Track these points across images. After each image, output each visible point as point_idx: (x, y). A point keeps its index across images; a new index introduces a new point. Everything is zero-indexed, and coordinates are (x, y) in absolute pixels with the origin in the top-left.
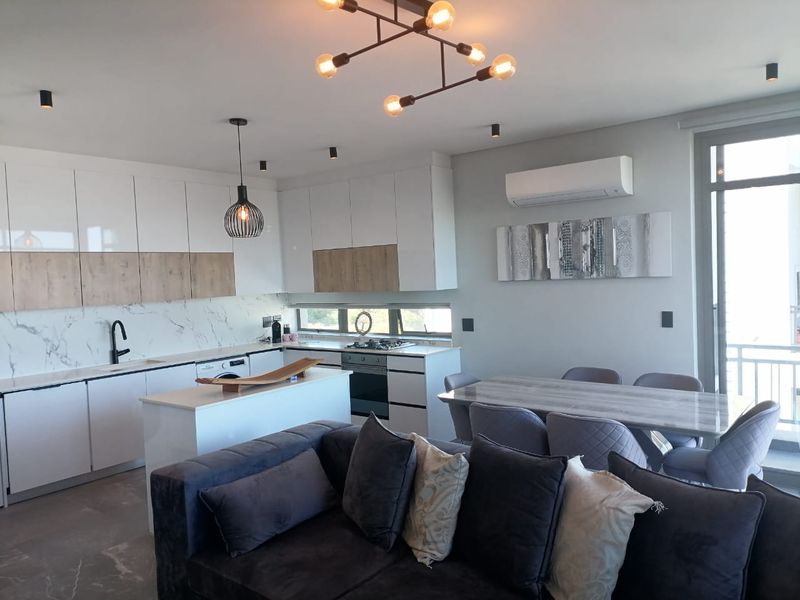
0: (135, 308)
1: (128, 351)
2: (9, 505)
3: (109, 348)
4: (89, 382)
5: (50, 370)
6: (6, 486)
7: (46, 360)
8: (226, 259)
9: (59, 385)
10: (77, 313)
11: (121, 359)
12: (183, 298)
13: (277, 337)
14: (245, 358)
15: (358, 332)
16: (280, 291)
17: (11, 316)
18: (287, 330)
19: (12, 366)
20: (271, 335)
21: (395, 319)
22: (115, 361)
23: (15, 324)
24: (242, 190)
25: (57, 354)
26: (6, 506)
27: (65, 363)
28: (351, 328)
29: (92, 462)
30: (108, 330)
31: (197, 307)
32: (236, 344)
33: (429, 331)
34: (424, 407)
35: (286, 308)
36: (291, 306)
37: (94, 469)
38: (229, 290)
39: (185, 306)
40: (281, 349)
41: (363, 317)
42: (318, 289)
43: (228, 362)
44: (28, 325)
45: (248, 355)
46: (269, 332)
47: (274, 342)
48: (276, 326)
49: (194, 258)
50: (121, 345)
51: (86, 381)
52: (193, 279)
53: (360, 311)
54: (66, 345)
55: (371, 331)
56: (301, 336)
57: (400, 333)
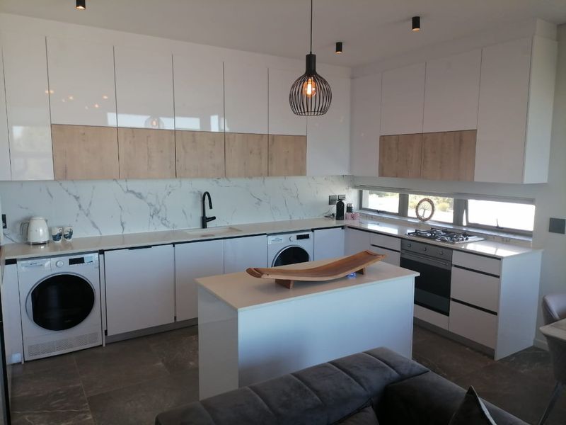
0: (223, 182)
1: (214, 218)
2: (106, 344)
3: (200, 214)
4: (176, 245)
5: (152, 230)
6: (104, 329)
7: (150, 222)
8: (299, 142)
9: (150, 247)
10: (175, 182)
11: (209, 224)
12: (261, 175)
13: (340, 215)
14: (310, 233)
15: (419, 217)
16: (346, 173)
17: (123, 183)
18: (350, 209)
19: (122, 225)
20: (335, 212)
21: (460, 208)
22: (204, 226)
23: (126, 190)
24: (311, 60)
25: (159, 217)
26: (104, 345)
27: (165, 225)
28: (411, 213)
29: (175, 314)
30: (200, 199)
31: (274, 183)
32: (304, 218)
33: (501, 226)
34: (496, 314)
35: (351, 189)
36: (355, 187)
37: (178, 320)
38: (301, 171)
39: (264, 182)
40: (343, 227)
41: (426, 204)
42: (382, 174)
43: (294, 236)
44: (136, 191)
45: (313, 230)
46: (334, 209)
47: (338, 218)
48: (340, 205)
49: (272, 139)
50: (209, 214)
51: (174, 244)
52: (270, 158)
53: (423, 197)
54: (166, 209)
55: (433, 218)
56: (363, 215)
57: (465, 223)
